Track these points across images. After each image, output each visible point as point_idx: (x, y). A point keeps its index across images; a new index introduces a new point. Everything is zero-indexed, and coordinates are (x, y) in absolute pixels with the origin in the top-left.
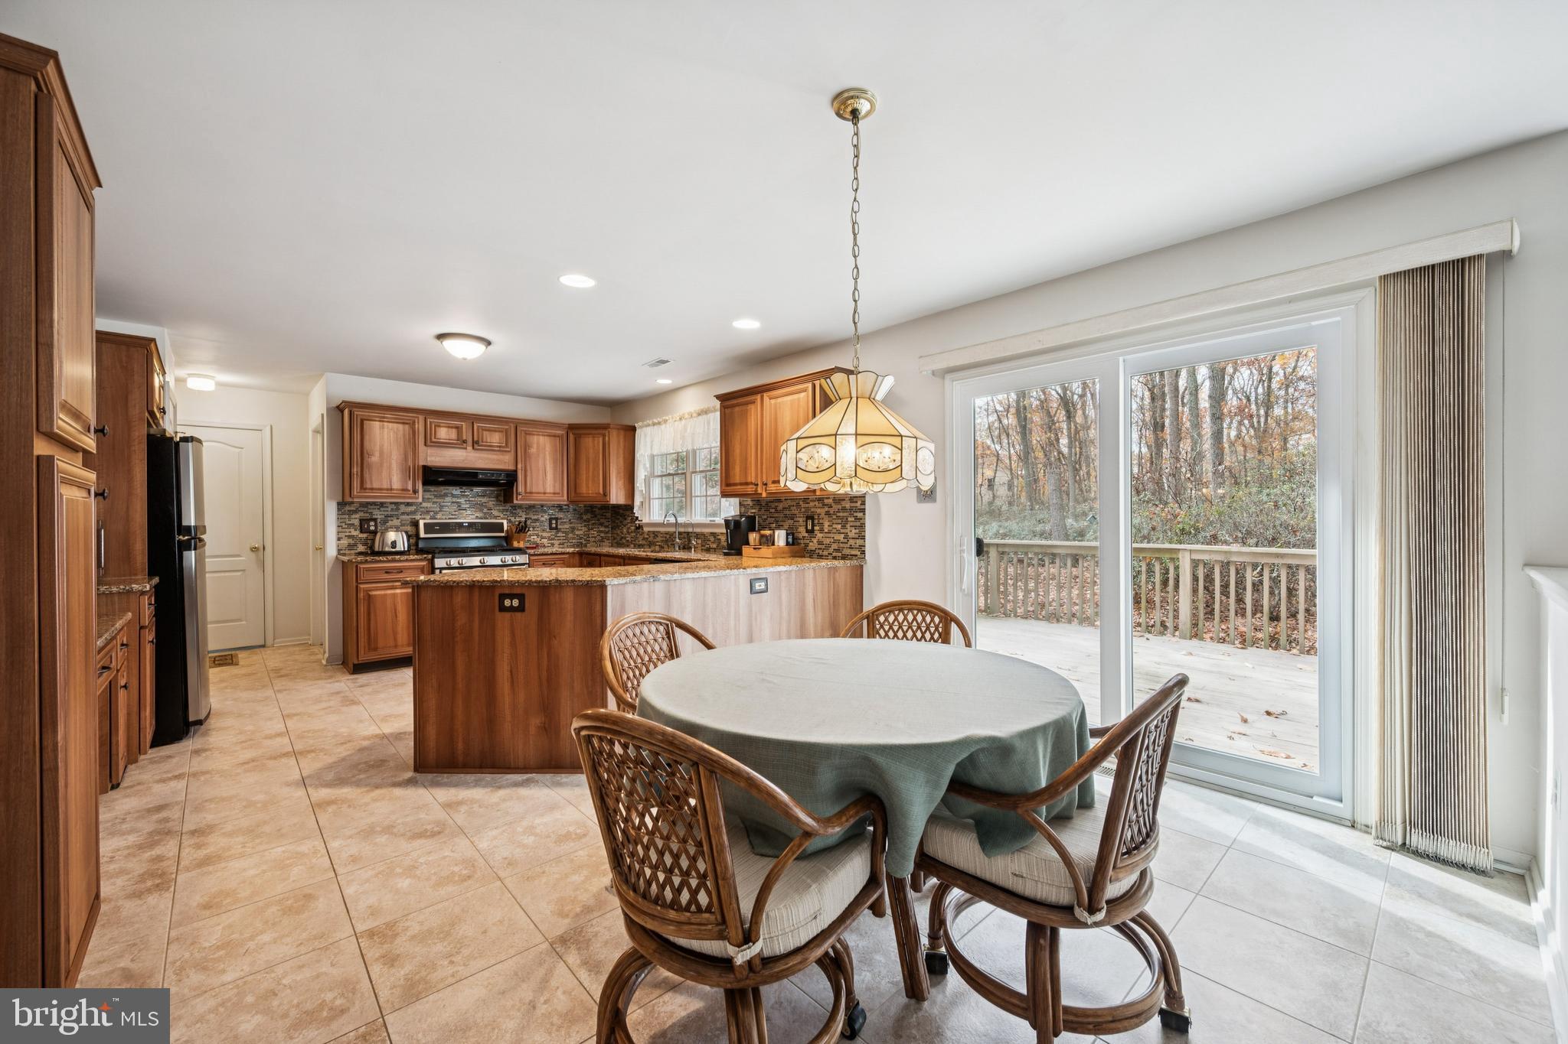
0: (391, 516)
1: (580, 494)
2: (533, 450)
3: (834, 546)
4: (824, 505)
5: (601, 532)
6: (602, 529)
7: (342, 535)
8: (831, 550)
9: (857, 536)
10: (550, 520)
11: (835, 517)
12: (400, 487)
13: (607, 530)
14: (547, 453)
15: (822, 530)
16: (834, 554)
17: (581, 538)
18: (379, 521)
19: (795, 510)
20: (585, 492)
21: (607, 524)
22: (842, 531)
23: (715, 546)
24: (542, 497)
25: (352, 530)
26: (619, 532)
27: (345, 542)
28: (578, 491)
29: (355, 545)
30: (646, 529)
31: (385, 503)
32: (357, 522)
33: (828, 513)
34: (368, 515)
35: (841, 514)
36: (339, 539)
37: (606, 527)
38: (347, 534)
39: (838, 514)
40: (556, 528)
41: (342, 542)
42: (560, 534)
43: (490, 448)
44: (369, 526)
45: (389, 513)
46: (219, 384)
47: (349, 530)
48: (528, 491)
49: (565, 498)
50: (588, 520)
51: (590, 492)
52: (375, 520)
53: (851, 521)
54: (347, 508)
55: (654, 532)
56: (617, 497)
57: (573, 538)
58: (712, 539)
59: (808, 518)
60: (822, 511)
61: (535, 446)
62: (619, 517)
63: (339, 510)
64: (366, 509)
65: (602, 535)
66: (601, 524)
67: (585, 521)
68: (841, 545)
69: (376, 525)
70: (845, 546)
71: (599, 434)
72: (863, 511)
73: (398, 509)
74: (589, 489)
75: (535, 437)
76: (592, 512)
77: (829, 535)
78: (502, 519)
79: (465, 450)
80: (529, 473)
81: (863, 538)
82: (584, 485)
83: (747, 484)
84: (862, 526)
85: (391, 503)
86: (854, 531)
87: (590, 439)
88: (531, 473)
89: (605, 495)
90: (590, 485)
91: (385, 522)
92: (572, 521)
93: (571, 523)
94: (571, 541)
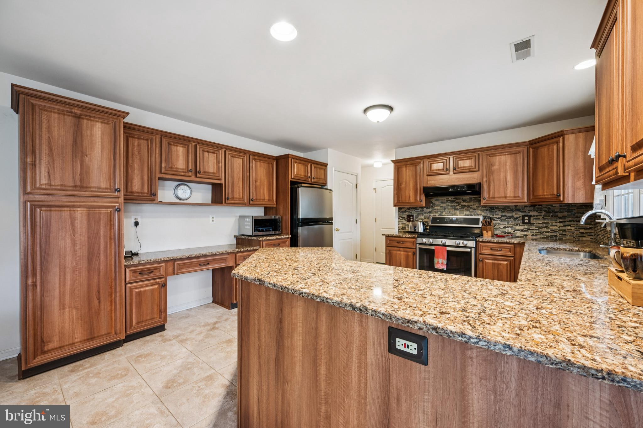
0: (420, 214)
2: (496, 167)
7: (400, 223)
10: (523, 217)
12: (414, 200)
14: (508, 167)
18: (414, 216)
20: (541, 194)
24: (503, 200)
25: (404, 220)
27: (401, 226)
28: (537, 195)
29: (405, 227)
31: (417, 207)
32: (406, 217)
34: (410, 213)
36: (399, 224)
38: (402, 222)
40: (529, 223)
41: (400, 226)
42: (533, 228)
44: (410, 219)
45: (419, 212)
47: (402, 220)
48: (491, 196)
49: (528, 200)
51: (545, 194)
52: (412, 216)
54: (402, 210)
56: (574, 198)
57: (547, 232)
61: (497, 164)
63: (399, 211)
64: (409, 210)
69: (413, 219)
71: (554, 143)
73: (423, 210)
75: (498, 157)
78: (478, 215)
79: (448, 175)
80: (492, 184)
82: (540, 188)
85: (420, 207)
87: (546, 149)
88: (494, 183)
89: (559, 196)
90: (546, 189)
91: (417, 217)
92: (545, 218)
93: (544, 219)
94: (544, 234)
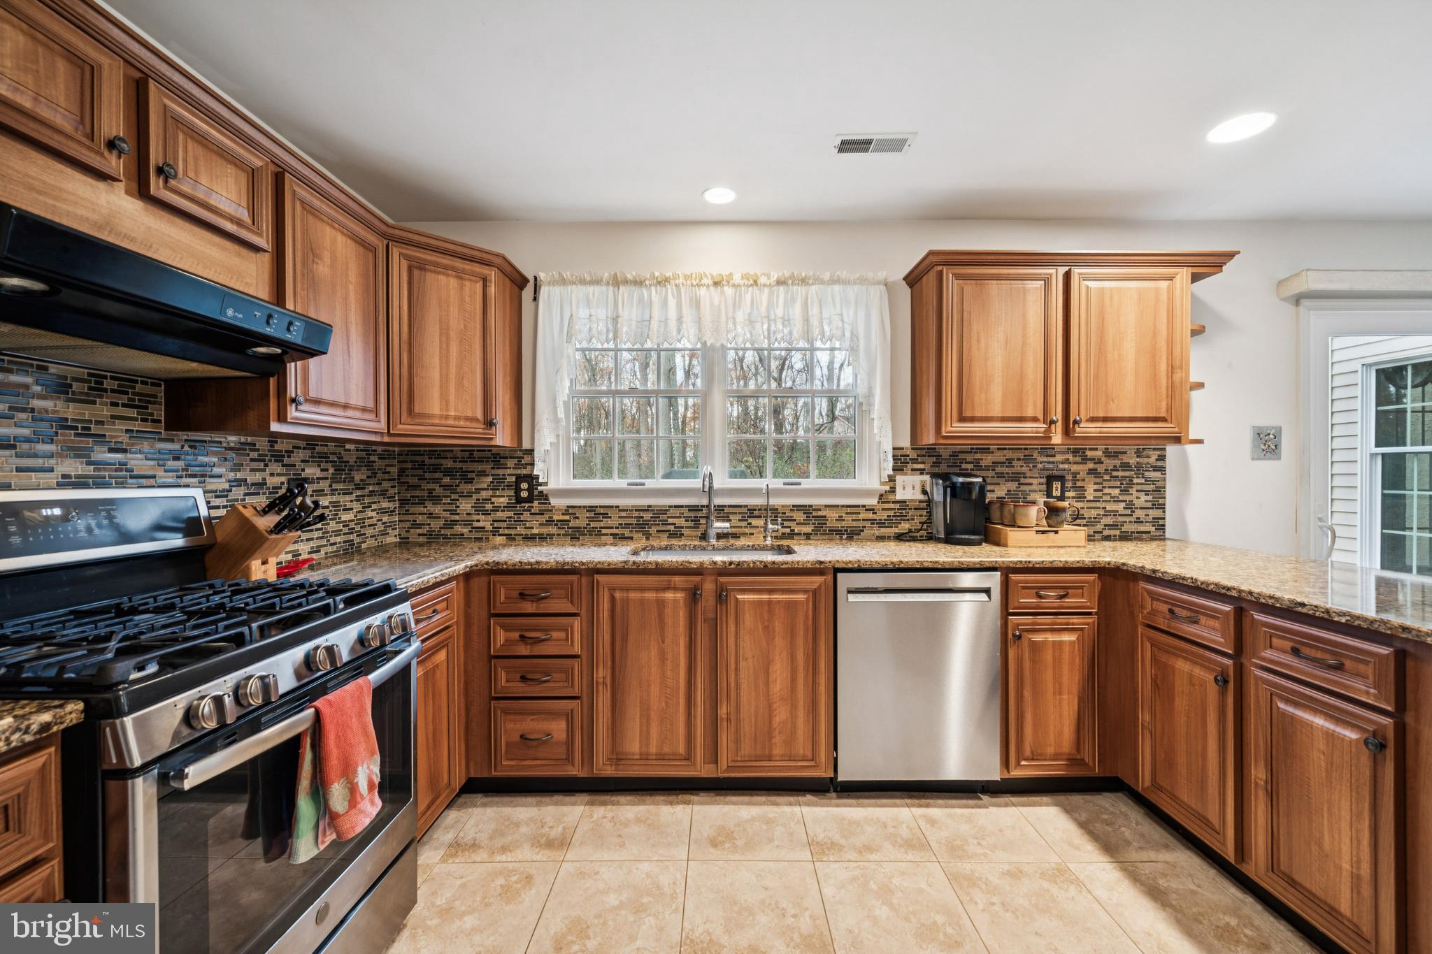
1: (423, 416)
3: (1109, 520)
4: (1085, 459)
5: (383, 511)
6: (385, 505)
8: (1099, 527)
9: (1149, 505)
11: (1107, 477)
13: (391, 505)
14: (351, 287)
15: (1081, 498)
16: (1106, 533)
17: (351, 532)
19: (1019, 467)
20: (437, 411)
21: (391, 492)
22: (1121, 498)
23: (808, 529)
26: (437, 510)
28: (417, 409)
30: (554, 502)
33: (1092, 472)
35: (1120, 474)
37: (391, 499)
39: (1115, 474)
43: (199, 216)
48: (307, 397)
49: (382, 426)
50: (362, 485)
51: (448, 414)
53: (1138, 484)
55: (591, 509)
57: (337, 533)
58: (800, 516)
59: (1050, 480)
60: (1082, 469)
61: (327, 257)
62: (437, 475)
65: (385, 519)
66: (383, 494)
67: (358, 487)
68: (1120, 519)
70: (1127, 519)
71: (472, 274)
72: (1162, 469)
74: (444, 410)
75: (327, 230)
76: (370, 464)
77: (1098, 504)
81: (1162, 507)
82: (435, 393)
83: (1021, 419)
84: (1160, 491)
86: (1144, 498)
90: (452, 398)
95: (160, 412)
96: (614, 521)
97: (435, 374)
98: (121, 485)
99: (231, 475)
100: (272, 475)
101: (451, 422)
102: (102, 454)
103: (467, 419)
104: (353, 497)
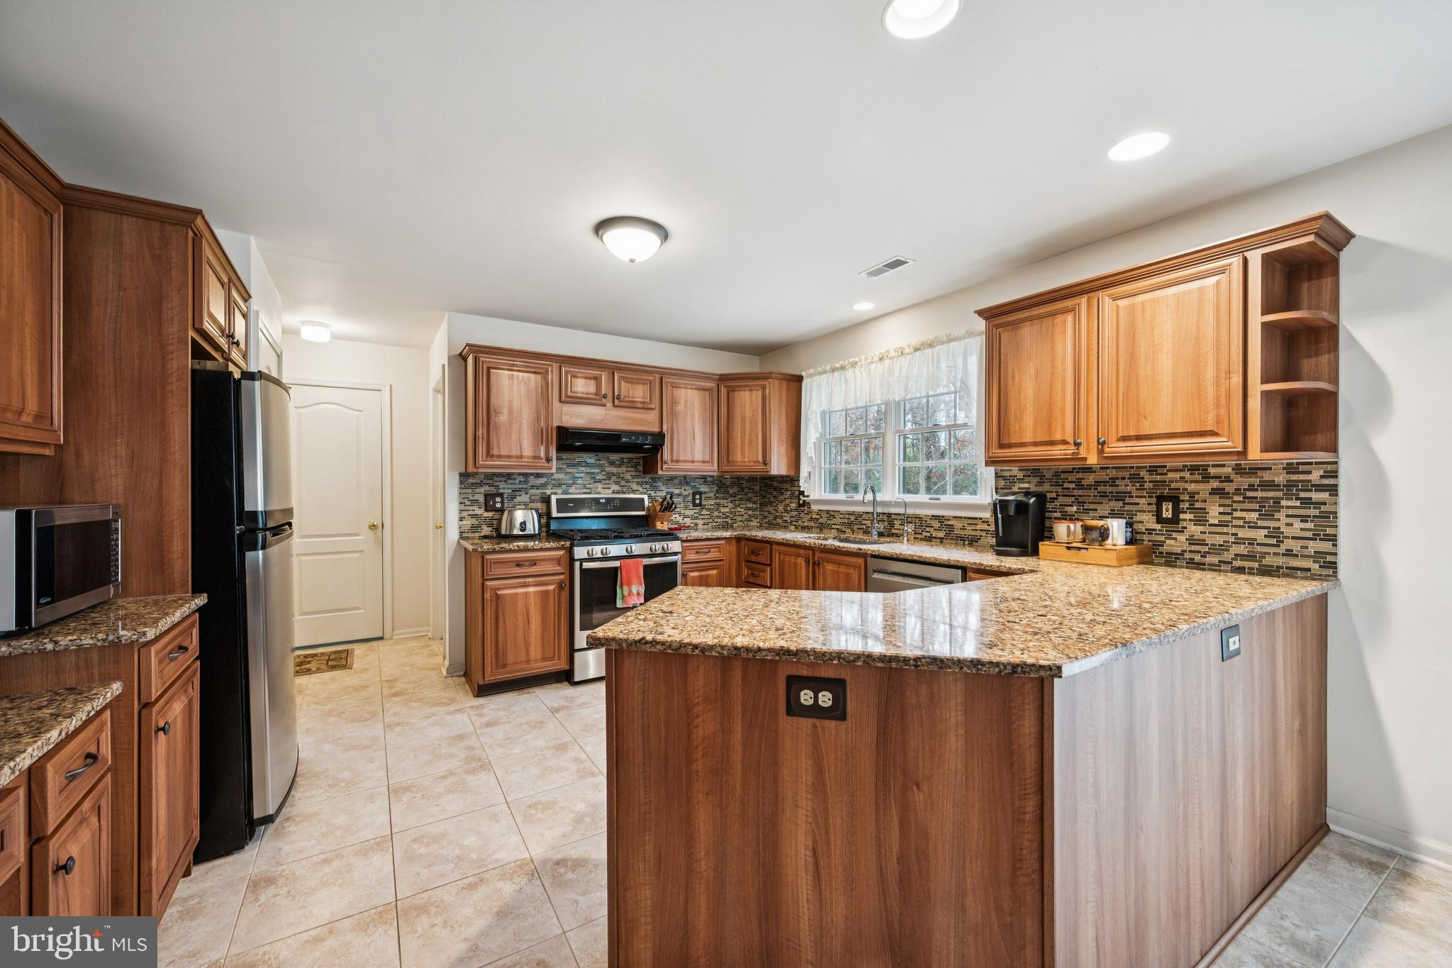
0: (519, 490)
1: (733, 462)
2: (680, 408)
3: (1242, 549)
4: (1207, 478)
5: (749, 509)
6: (750, 505)
7: (465, 514)
8: (1227, 556)
9: (1310, 534)
10: (694, 494)
11: (1236, 498)
12: (531, 454)
13: (754, 506)
14: (696, 410)
15: (1201, 520)
16: (1237, 563)
17: (727, 517)
18: (506, 496)
19: (1123, 486)
20: (739, 459)
21: (755, 499)
22: (1260, 523)
23: (941, 534)
24: (689, 466)
25: (476, 508)
26: (771, 509)
27: (468, 522)
28: (731, 459)
29: (479, 526)
30: (815, 507)
31: (512, 474)
32: (481, 498)
33: (1214, 492)
34: (493, 489)
35: (1259, 494)
36: (461, 519)
37: (754, 503)
38: (471, 513)
39: (1250, 494)
40: (700, 505)
41: (464, 522)
42: (704, 512)
43: (632, 405)
44: (495, 503)
45: (517, 486)
46: (336, 337)
47: (471, 508)
48: (675, 458)
49: (715, 467)
50: (734, 495)
51: (746, 460)
52: (501, 495)
53: (1288, 507)
54: (471, 480)
55: (828, 512)
56: (778, 467)
57: (719, 517)
58: (936, 524)
59: (1161, 499)
60: (1204, 489)
61: (682, 402)
62: (772, 490)
63: (461, 482)
64: (491, 482)
65: (750, 513)
66: (749, 500)
67: (731, 496)
68: (1259, 549)
69: (502, 502)
70: (1272, 550)
71: (757, 385)
72: (1333, 490)
73: (526, 482)
74: (745, 458)
75: (683, 390)
76: (739, 485)
77: (1225, 530)
78: (642, 493)
79: (604, 408)
80: (675, 436)
81: (1333, 539)
82: (739, 452)
84: (1330, 517)
85: (520, 474)
86: (1298, 524)
87: (747, 393)
88: (678, 435)
89: (765, 463)
90: (746, 452)
91: (512, 498)
92: (717, 495)
93: (716, 498)
94: (716, 520)
95: (641, 469)
96: (837, 520)
97: (739, 441)
98: (629, 493)
99: (667, 490)
100: (685, 490)
101: (747, 464)
102: (623, 483)
103: (754, 462)
104: (729, 501)
